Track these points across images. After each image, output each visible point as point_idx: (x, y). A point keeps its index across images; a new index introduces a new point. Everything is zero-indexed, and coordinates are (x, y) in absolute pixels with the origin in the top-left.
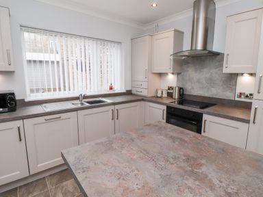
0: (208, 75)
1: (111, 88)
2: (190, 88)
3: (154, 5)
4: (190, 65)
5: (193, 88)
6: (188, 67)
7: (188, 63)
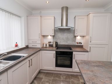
0: (66, 37)
1: (16, 46)
2: (59, 42)
3: (48, 2)
4: (58, 32)
5: (60, 42)
6: (58, 33)
7: (58, 31)
